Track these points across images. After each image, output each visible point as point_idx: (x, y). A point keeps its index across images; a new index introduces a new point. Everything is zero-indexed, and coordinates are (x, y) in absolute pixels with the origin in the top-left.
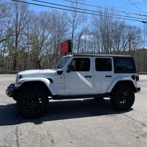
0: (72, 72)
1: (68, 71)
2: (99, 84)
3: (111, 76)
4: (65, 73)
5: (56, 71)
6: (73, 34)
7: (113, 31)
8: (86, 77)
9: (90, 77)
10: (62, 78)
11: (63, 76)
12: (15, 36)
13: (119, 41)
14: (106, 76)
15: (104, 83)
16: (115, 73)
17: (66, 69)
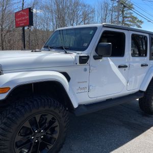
2: (134, 77)
3: (147, 65)
4: (91, 60)
6: (23, 4)
8: (120, 67)
10: (85, 70)
14: (142, 65)
15: (138, 77)
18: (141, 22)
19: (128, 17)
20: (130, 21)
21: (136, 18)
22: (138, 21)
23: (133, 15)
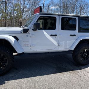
0: (38, 30)
1: (34, 30)
2: (64, 42)
3: (75, 35)
5: (21, 29)
7: (70, 3)
9: (56, 35)
11: (29, 35)
12: (5, 5)
13: (74, 10)
15: (68, 42)
16: (78, 32)
17: (32, 27)
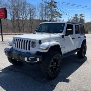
14: (79, 38)
18: (61, 15)
19: (54, 12)
20: (55, 14)
21: (58, 13)
22: (60, 14)
23: (57, 11)
